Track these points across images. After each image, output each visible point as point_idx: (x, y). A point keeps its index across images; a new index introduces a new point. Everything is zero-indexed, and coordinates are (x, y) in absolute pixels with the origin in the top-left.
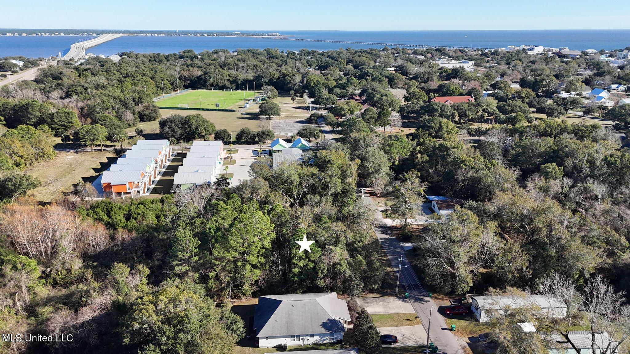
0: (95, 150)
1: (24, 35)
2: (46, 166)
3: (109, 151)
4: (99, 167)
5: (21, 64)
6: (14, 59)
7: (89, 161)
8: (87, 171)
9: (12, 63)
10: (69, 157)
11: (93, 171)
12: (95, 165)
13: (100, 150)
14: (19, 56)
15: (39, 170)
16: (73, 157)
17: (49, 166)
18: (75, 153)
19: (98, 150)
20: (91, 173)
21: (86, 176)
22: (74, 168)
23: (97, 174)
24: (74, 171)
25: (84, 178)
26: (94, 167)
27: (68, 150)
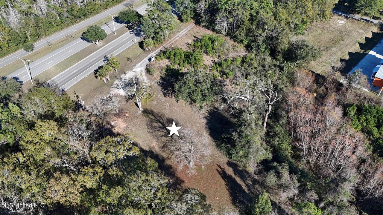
0: (363, 19)
2: (321, 27)
3: (375, 25)
4: (364, 42)
7: (357, 33)
8: (354, 45)
10: (340, 21)
11: (358, 46)
12: (361, 39)
13: (368, 21)
15: (315, 31)
17: (323, 28)
18: (345, 18)
19: (366, 20)
20: (356, 49)
21: (352, 51)
22: (343, 37)
23: (362, 51)
24: (343, 40)
25: (350, 53)
26: (360, 41)
27: (340, 13)
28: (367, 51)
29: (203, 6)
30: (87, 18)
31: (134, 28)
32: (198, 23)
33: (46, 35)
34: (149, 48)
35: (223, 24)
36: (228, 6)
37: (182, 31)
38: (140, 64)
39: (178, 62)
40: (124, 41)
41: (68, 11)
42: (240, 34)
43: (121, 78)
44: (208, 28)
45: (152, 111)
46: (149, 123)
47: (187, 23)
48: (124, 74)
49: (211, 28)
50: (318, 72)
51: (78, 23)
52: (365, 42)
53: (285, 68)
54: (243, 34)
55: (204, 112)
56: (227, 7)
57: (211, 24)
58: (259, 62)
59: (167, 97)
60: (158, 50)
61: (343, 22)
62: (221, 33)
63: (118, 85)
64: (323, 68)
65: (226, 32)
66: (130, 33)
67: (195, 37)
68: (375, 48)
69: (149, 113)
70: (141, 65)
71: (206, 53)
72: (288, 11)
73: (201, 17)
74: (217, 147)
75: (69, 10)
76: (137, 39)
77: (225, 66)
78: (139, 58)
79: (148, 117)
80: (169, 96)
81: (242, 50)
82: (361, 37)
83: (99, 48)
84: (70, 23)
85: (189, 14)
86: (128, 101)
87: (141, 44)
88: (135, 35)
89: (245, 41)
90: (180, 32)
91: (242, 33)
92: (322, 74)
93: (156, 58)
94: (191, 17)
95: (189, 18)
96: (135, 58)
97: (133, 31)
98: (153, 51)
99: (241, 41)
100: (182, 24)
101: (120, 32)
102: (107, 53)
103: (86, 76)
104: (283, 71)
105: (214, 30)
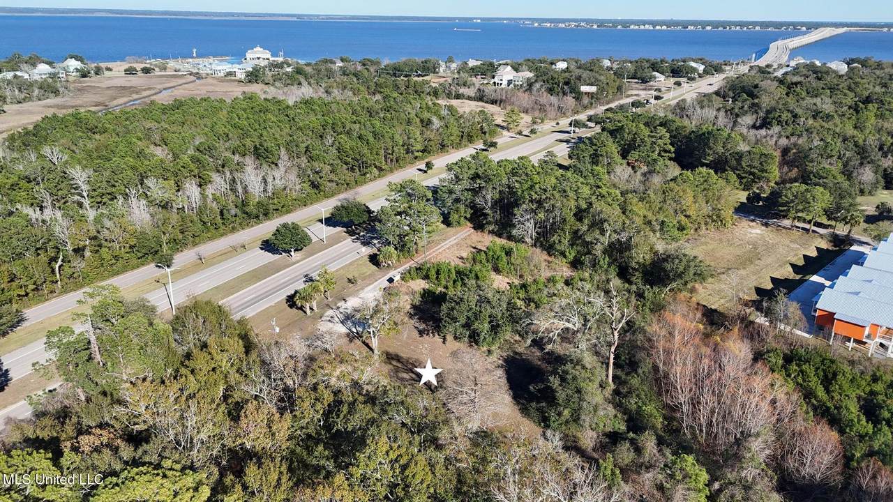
0: (797, 227)
1: (709, 28)
2: (717, 238)
3: (822, 236)
4: (801, 263)
5: (701, 68)
6: (694, 60)
7: (786, 248)
8: (780, 266)
9: (692, 67)
10: (753, 230)
11: (790, 269)
12: (796, 258)
13: (807, 230)
14: (700, 57)
15: (706, 243)
16: (759, 231)
17: (721, 239)
18: (763, 225)
19: (803, 229)
20: (787, 273)
21: (777, 275)
22: (759, 253)
23: (798, 277)
24: (759, 259)
25: (773, 280)
26: (793, 261)
27: (752, 218)
28: (807, 277)
29: (489, 197)
30: (269, 219)
31: (359, 234)
32: (479, 227)
33: (195, 244)
34: (390, 262)
35: (527, 226)
36: (536, 193)
37: (450, 238)
38: (371, 286)
39: (444, 283)
40: (343, 253)
41: (237, 207)
42: (560, 242)
43: (338, 308)
44: (500, 236)
45: (397, 356)
46: (392, 374)
47: (459, 228)
48: (343, 302)
49: (505, 235)
50: (713, 307)
51: (252, 226)
52: (804, 263)
53: (646, 293)
54: (566, 242)
55: (496, 358)
56: (533, 193)
57: (505, 228)
58: (598, 286)
59: (425, 336)
60: (407, 266)
61: (758, 231)
62: (523, 242)
63: (332, 317)
64: (722, 301)
65: (532, 239)
66: (353, 242)
67: (474, 248)
68: (822, 272)
69: (393, 359)
70: (374, 289)
71: (497, 270)
72: (648, 205)
73: (486, 215)
74: (522, 413)
75: (239, 204)
76: (366, 251)
77: (532, 289)
78: (370, 279)
79: (390, 363)
80: (428, 334)
81: (565, 269)
82: (796, 255)
83: (295, 263)
84: (238, 226)
85: (463, 212)
86: (351, 341)
87: (374, 259)
88: (362, 244)
89: (570, 253)
90: (446, 240)
91: (563, 240)
92: (721, 309)
93: (402, 279)
94: (465, 217)
95: (462, 218)
96: (364, 279)
97: (357, 239)
98: (396, 268)
99: (563, 254)
100: (449, 229)
101: (334, 241)
102: (310, 270)
103: (273, 304)
104: (644, 298)
105: (510, 238)
